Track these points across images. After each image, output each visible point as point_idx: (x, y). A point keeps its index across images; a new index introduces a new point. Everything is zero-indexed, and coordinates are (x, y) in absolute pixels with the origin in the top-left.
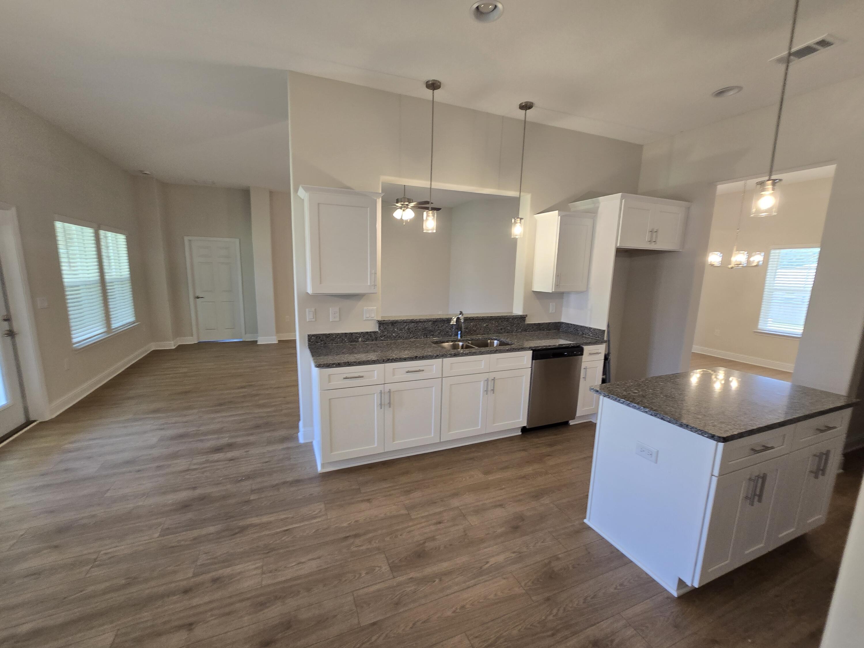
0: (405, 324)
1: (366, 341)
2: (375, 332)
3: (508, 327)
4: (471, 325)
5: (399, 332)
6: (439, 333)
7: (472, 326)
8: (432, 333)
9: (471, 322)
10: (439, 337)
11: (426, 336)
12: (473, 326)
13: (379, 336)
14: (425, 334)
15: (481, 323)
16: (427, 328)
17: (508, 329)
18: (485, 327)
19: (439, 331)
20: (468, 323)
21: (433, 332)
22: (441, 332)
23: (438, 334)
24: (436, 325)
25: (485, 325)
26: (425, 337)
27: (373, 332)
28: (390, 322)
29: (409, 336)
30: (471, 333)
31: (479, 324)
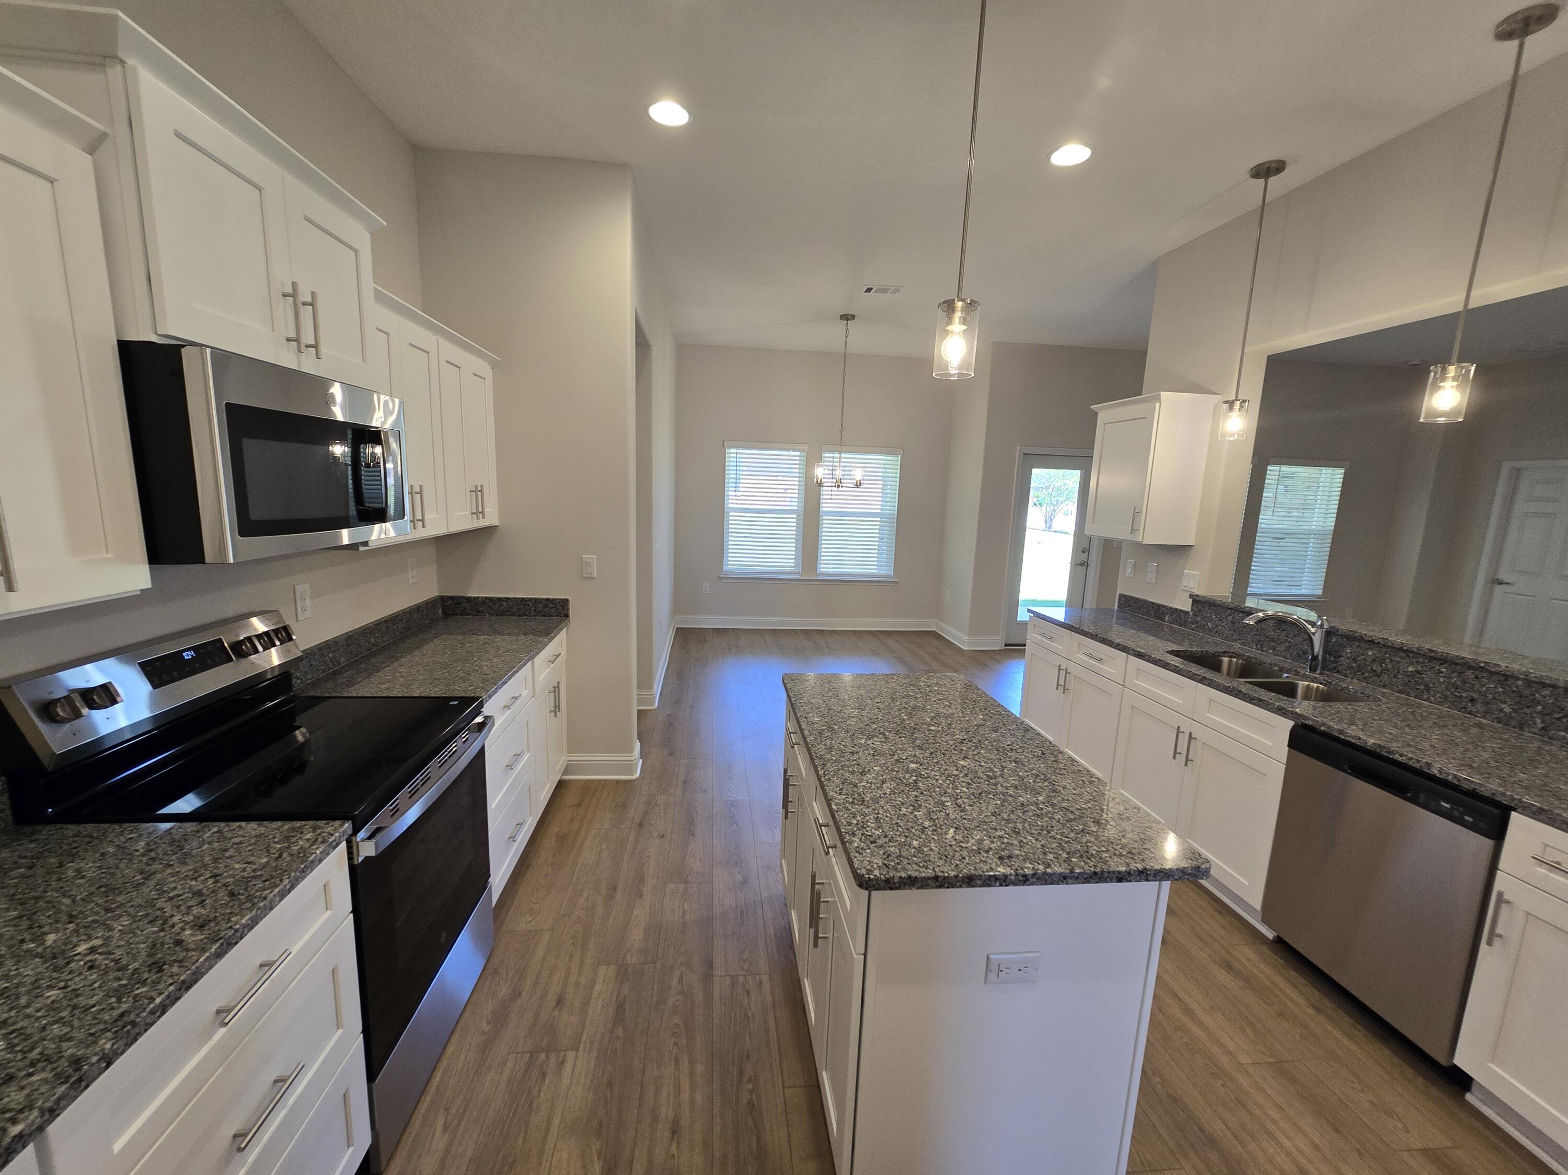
0: (1229, 611)
1: (1173, 623)
2: (1186, 613)
3: (1505, 703)
4: (1369, 656)
5: (1217, 623)
6: (1287, 649)
7: (1369, 659)
8: (1273, 644)
9: (1370, 649)
10: (1285, 658)
11: (1262, 647)
12: (1374, 660)
13: (1190, 620)
14: (1259, 641)
15: (1398, 659)
16: (1264, 629)
17: (1501, 710)
18: (1411, 675)
19: (1287, 644)
20: (1359, 646)
21: (1274, 641)
22: (1290, 647)
23: (1284, 651)
24: (1284, 630)
25: (1410, 669)
26: (1259, 646)
27: (1183, 611)
28: (1204, 600)
29: (1232, 635)
30: (1366, 675)
31: (1391, 661)
